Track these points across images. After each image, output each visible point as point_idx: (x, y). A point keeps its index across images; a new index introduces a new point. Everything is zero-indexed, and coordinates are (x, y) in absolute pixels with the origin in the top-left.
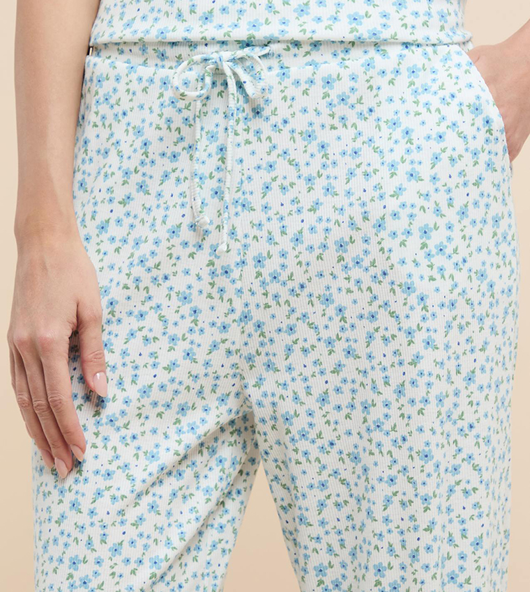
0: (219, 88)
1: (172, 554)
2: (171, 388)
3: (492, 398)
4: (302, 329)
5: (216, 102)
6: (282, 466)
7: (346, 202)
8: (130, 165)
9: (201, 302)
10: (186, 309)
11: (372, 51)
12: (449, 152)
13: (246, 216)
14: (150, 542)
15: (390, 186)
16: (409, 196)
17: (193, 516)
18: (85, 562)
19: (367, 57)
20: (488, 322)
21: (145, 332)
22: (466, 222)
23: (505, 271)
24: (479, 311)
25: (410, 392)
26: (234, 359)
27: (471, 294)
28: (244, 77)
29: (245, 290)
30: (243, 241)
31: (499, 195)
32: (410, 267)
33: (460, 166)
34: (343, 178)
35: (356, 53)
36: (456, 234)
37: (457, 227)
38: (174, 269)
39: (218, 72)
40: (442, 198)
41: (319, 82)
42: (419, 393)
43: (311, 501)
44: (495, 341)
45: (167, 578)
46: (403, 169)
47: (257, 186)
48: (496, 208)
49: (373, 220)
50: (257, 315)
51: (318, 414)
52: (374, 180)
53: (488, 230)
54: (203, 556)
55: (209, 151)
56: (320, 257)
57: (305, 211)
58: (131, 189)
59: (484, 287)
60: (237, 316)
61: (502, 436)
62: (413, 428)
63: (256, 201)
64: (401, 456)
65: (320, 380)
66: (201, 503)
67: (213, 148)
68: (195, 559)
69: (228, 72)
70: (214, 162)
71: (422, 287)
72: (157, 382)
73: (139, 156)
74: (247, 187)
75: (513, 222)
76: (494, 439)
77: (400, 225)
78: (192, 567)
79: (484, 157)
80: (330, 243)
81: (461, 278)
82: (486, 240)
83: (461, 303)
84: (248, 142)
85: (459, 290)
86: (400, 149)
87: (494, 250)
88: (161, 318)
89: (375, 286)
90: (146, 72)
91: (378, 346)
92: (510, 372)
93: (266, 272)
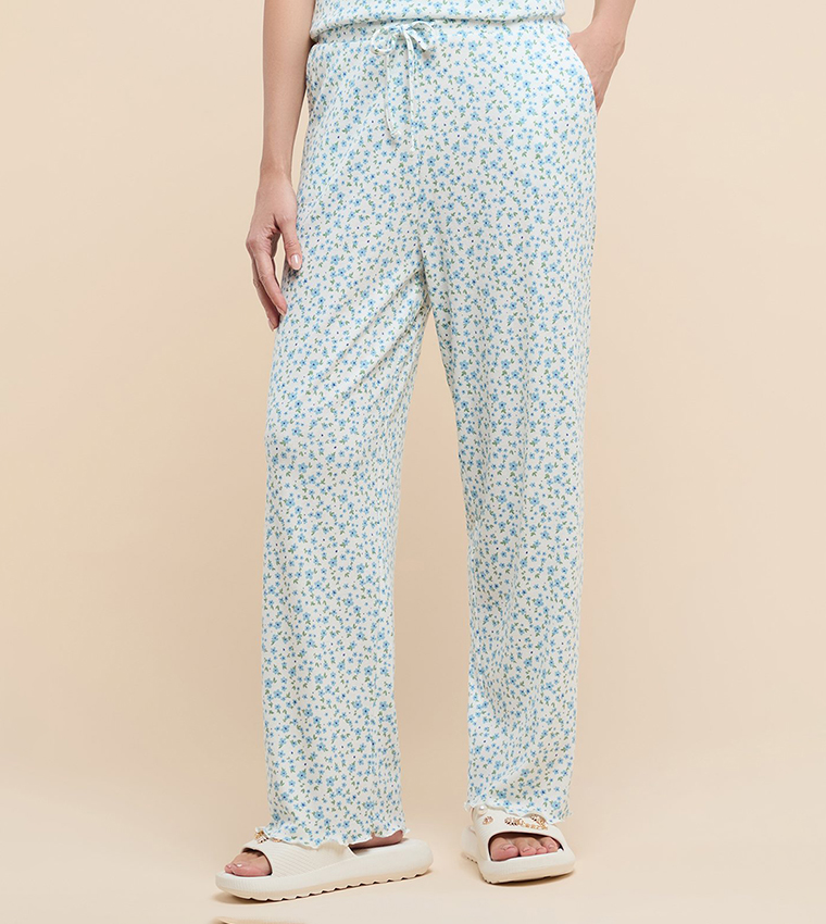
0: (401, 49)
1: (375, 360)
2: (378, 248)
3: (578, 258)
4: (457, 206)
5: (399, 59)
6: (445, 296)
7: (486, 125)
8: (348, 106)
9: (395, 191)
10: (386, 197)
11: (501, 29)
12: (554, 98)
13: (422, 133)
14: (362, 351)
15: (516, 118)
16: (529, 124)
17: (391, 336)
18: (321, 363)
19: (498, 32)
20: (577, 208)
21: (360, 213)
22: (566, 142)
23: (589, 176)
24: (572, 200)
25: (525, 249)
26: (415, 226)
27: (566, 189)
28: (418, 38)
29: (422, 181)
30: (421, 149)
31: (588, 127)
32: (528, 170)
33: (562, 107)
34: (484, 109)
35: (490, 28)
36: (559, 150)
37: (559, 146)
38: (378, 171)
39: (401, 38)
40: (550, 127)
41: (467, 46)
42: (531, 250)
43: (459, 319)
44: (580, 221)
45: (371, 376)
46: (524, 107)
47: (428, 113)
48: (585, 135)
49: (505, 139)
50: (430, 197)
51: (467, 262)
52: (505, 112)
53: (580, 148)
54: (394, 365)
55: (397, 91)
56: (470, 160)
57: (460, 129)
58: (350, 121)
59: (575, 185)
60: (415, 198)
61: (584, 284)
62: (527, 272)
63: (428, 123)
64: (519, 290)
65: (469, 239)
66: (396, 329)
67: (400, 89)
68: (389, 366)
69: (407, 37)
70: (401, 98)
71: (536, 183)
72: (370, 246)
73: (353, 99)
74: (422, 114)
75: (595, 145)
76: (579, 284)
77: (522, 143)
78: (387, 371)
79: (578, 102)
80: (477, 151)
81: (561, 178)
82: (578, 155)
83: (561, 194)
84: (422, 84)
85: (559, 186)
86: (522, 94)
87: (583, 162)
88: (370, 203)
89: (504, 181)
90: (355, 45)
91: (504, 219)
92: (590, 243)
93: (435, 169)
